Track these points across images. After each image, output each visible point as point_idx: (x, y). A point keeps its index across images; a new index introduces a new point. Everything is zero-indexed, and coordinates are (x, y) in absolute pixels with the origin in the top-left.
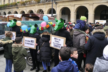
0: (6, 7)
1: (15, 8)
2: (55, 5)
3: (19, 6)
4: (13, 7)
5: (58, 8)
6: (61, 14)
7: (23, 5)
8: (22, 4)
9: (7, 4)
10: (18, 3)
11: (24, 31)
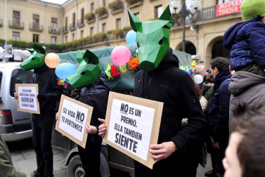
0: (85, 45)
1: (103, 44)
2: (195, 33)
3: (110, 41)
4: (99, 43)
5: (201, 41)
6: (210, 55)
7: (119, 37)
8: (118, 35)
9: (87, 37)
10: (110, 33)
11: (65, 82)
